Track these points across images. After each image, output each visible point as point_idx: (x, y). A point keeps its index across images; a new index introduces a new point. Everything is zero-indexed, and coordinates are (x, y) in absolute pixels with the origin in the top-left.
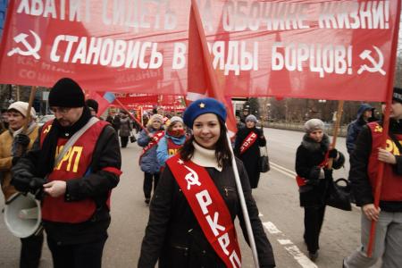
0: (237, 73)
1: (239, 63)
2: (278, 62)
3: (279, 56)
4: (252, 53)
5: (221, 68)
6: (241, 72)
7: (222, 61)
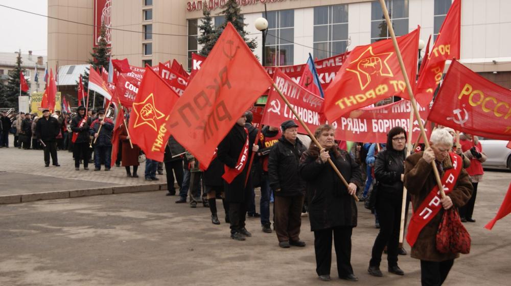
0: (358, 133)
1: (359, 128)
2: (375, 128)
3: (376, 125)
4: (364, 123)
5: (352, 130)
6: (360, 132)
7: (352, 127)
